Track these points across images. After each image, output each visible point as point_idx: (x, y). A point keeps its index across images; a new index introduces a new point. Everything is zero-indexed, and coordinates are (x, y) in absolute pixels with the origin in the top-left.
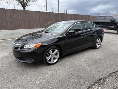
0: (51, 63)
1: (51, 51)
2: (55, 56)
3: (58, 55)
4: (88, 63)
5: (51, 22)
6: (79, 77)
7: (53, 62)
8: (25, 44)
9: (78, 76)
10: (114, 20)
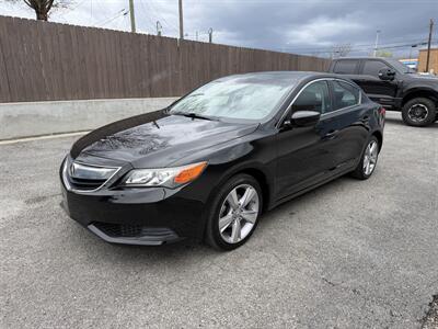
0: (231, 240)
1: (234, 192)
2: (245, 214)
3: (255, 209)
4: (362, 234)
5: (164, 73)
6: (362, 292)
7: (239, 236)
8: (131, 167)
9: (354, 291)
10: (391, 75)
